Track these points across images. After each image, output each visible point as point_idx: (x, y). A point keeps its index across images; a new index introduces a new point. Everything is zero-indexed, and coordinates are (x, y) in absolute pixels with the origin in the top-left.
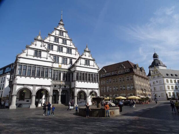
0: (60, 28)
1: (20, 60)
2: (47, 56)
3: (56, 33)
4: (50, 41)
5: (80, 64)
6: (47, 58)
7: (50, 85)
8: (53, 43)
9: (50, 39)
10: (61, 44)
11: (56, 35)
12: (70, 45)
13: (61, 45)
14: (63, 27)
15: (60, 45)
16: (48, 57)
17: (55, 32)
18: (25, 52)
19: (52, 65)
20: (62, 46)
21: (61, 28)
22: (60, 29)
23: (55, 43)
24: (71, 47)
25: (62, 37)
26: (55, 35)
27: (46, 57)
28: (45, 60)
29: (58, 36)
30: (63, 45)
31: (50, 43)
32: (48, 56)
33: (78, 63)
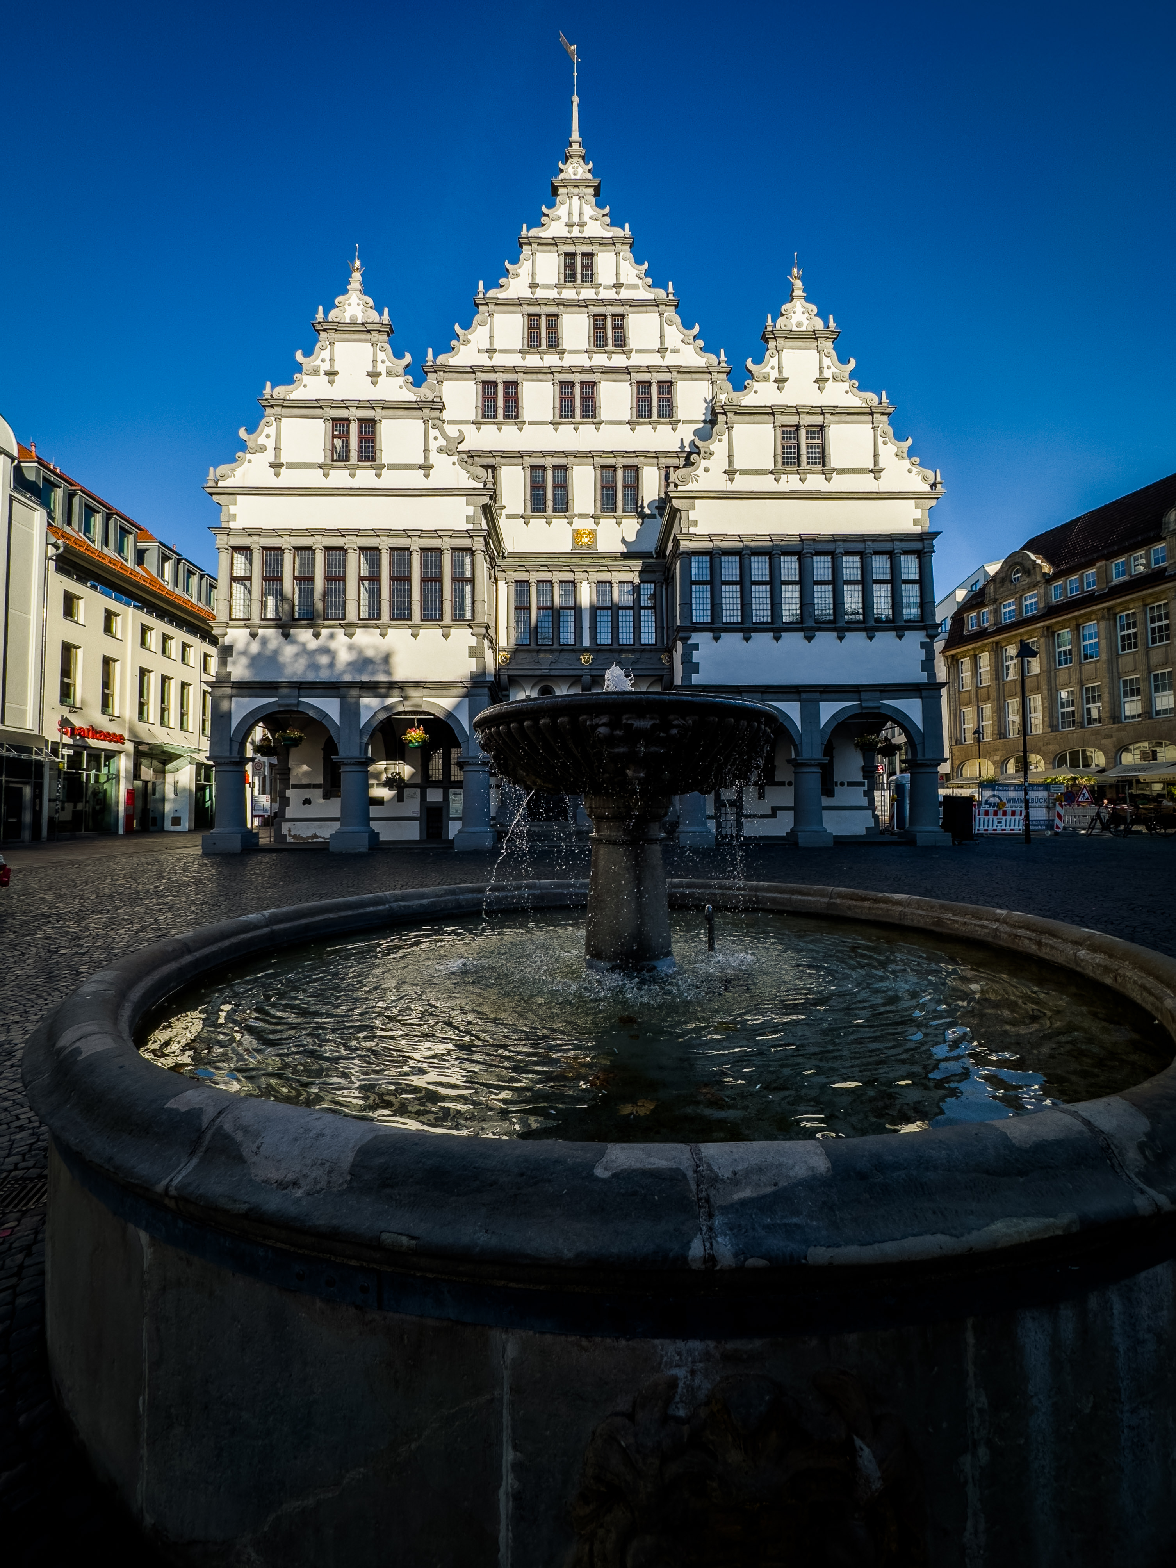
0: (565, 219)
1: (233, 510)
2: (426, 451)
3: (533, 274)
4: (491, 351)
5: (730, 473)
6: (426, 467)
8: (515, 360)
9: (491, 337)
10: (583, 360)
11: (540, 293)
12: (662, 351)
13: (581, 370)
14: (589, 210)
15: (572, 370)
16: (435, 458)
17: (524, 269)
18: (263, 449)
19: (469, 519)
20: (592, 370)
21: (569, 225)
22: (564, 232)
23: (533, 360)
24: (671, 360)
25: (587, 293)
26: (527, 293)
27: (421, 461)
28: (415, 479)
29: (553, 294)
30: (600, 359)
31: (494, 370)
32: (434, 445)
33: (706, 470)
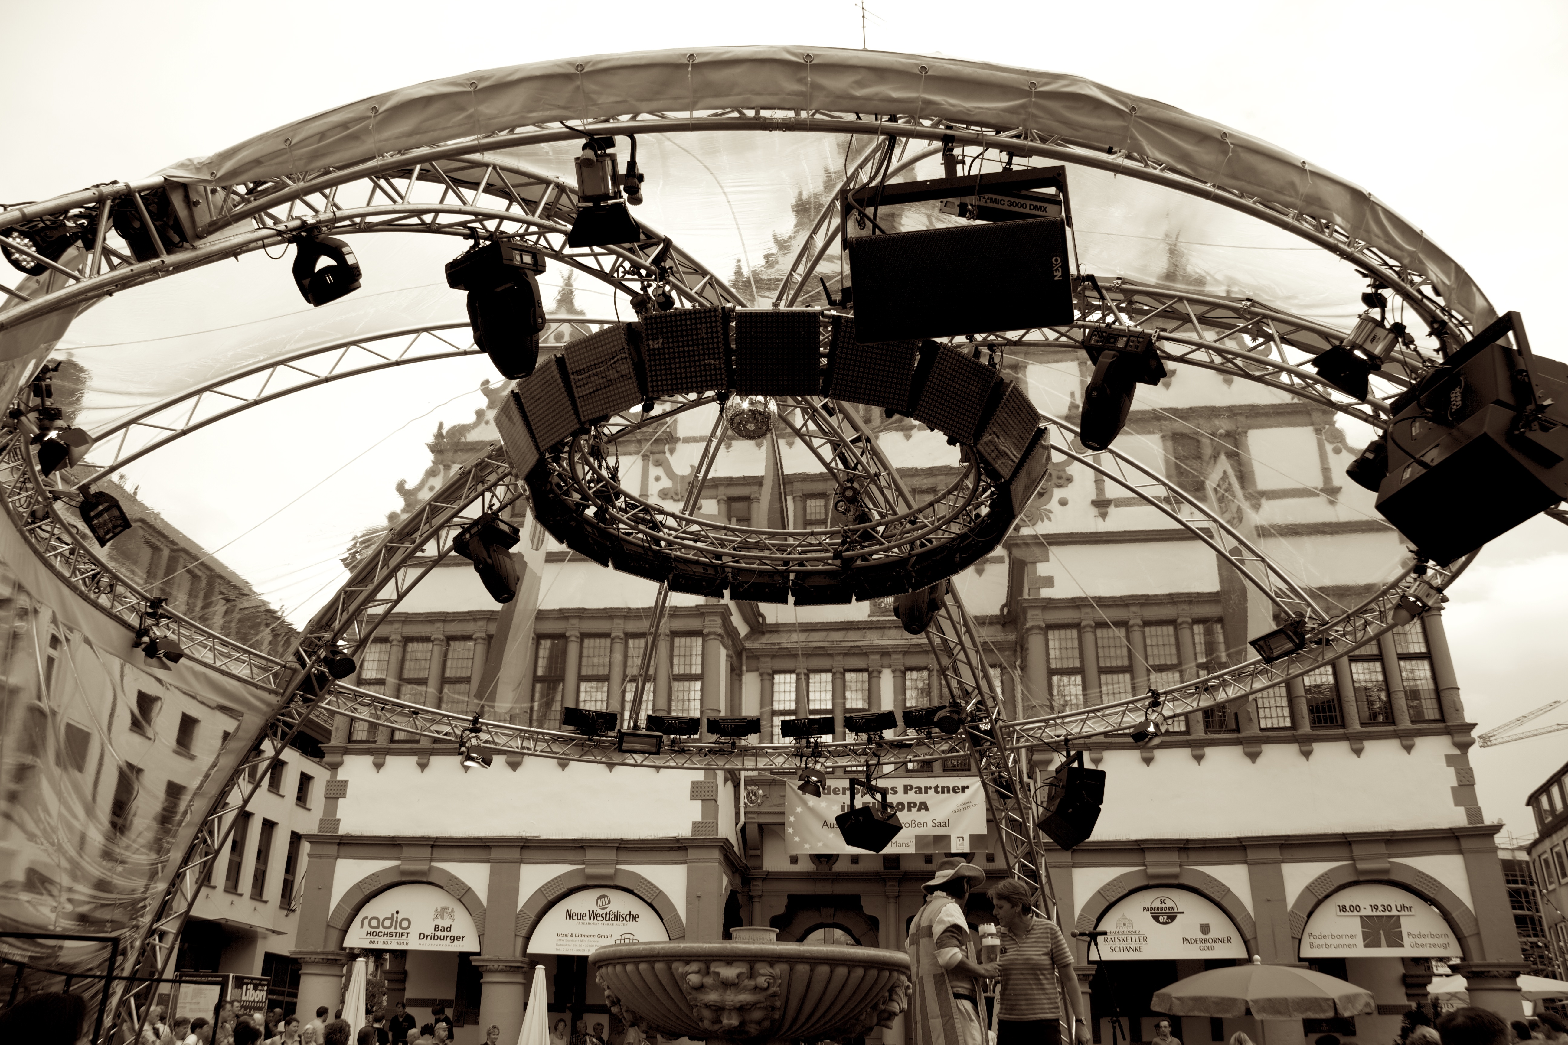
5: (1102, 505)
7: (684, 831)
33: (1063, 503)
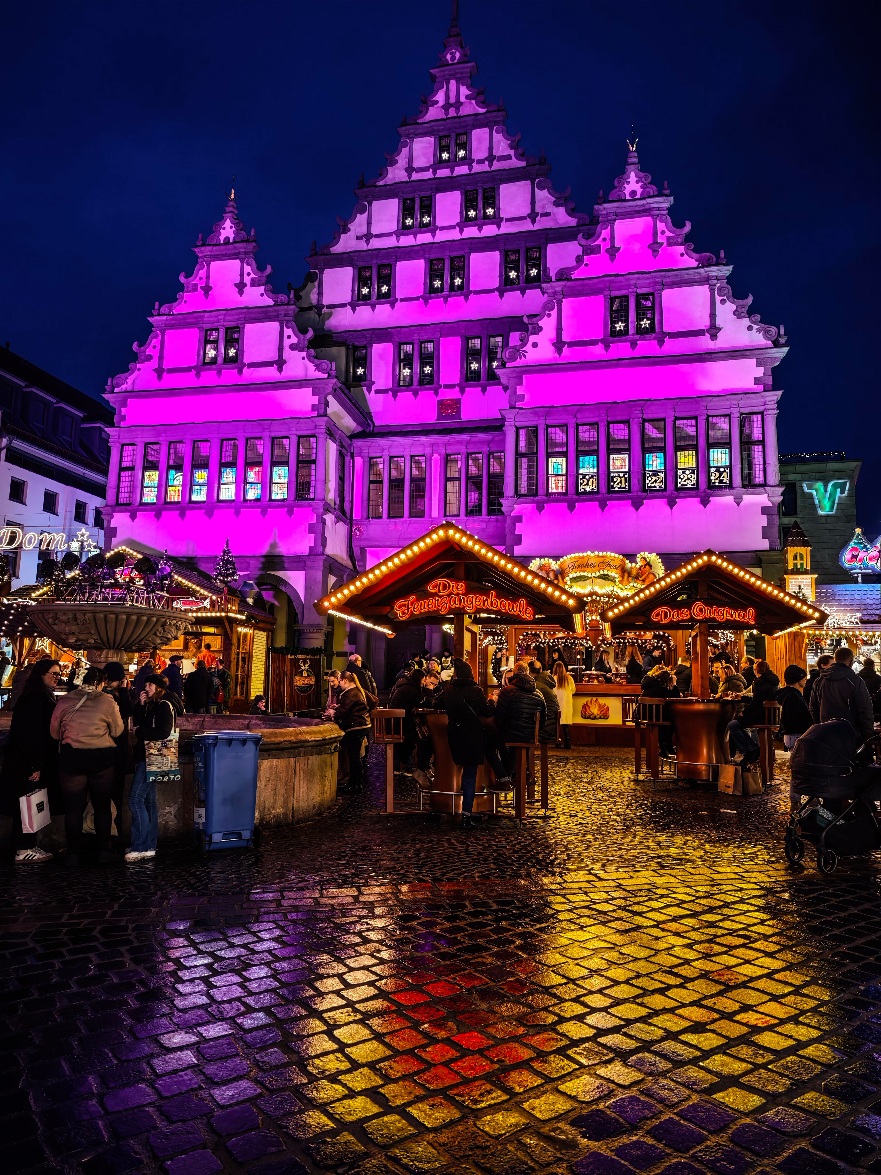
0: (441, 103)
1: (124, 411)
4: (368, 236)
5: (559, 345)
6: (280, 363)
7: (304, 551)
8: (389, 243)
10: (455, 235)
11: (416, 176)
12: (533, 216)
13: (452, 244)
14: (465, 92)
15: (443, 246)
16: (288, 354)
17: (404, 154)
18: (150, 358)
19: (314, 407)
20: (463, 243)
21: (447, 106)
22: (440, 115)
23: (407, 241)
24: (541, 224)
25: (461, 170)
26: (403, 178)
27: (275, 358)
28: (270, 374)
29: (427, 175)
30: (472, 232)
31: (370, 253)
33: (535, 345)
